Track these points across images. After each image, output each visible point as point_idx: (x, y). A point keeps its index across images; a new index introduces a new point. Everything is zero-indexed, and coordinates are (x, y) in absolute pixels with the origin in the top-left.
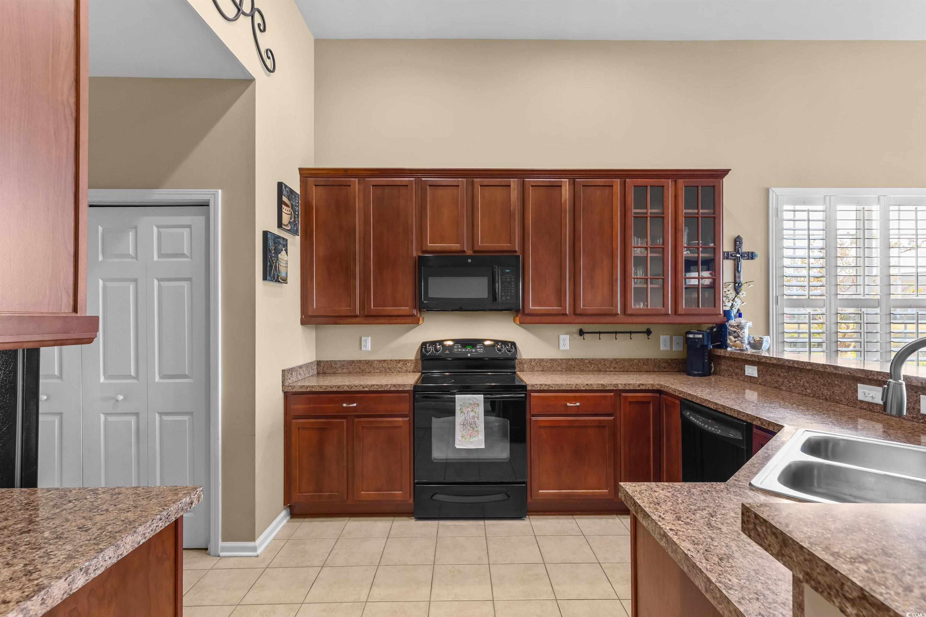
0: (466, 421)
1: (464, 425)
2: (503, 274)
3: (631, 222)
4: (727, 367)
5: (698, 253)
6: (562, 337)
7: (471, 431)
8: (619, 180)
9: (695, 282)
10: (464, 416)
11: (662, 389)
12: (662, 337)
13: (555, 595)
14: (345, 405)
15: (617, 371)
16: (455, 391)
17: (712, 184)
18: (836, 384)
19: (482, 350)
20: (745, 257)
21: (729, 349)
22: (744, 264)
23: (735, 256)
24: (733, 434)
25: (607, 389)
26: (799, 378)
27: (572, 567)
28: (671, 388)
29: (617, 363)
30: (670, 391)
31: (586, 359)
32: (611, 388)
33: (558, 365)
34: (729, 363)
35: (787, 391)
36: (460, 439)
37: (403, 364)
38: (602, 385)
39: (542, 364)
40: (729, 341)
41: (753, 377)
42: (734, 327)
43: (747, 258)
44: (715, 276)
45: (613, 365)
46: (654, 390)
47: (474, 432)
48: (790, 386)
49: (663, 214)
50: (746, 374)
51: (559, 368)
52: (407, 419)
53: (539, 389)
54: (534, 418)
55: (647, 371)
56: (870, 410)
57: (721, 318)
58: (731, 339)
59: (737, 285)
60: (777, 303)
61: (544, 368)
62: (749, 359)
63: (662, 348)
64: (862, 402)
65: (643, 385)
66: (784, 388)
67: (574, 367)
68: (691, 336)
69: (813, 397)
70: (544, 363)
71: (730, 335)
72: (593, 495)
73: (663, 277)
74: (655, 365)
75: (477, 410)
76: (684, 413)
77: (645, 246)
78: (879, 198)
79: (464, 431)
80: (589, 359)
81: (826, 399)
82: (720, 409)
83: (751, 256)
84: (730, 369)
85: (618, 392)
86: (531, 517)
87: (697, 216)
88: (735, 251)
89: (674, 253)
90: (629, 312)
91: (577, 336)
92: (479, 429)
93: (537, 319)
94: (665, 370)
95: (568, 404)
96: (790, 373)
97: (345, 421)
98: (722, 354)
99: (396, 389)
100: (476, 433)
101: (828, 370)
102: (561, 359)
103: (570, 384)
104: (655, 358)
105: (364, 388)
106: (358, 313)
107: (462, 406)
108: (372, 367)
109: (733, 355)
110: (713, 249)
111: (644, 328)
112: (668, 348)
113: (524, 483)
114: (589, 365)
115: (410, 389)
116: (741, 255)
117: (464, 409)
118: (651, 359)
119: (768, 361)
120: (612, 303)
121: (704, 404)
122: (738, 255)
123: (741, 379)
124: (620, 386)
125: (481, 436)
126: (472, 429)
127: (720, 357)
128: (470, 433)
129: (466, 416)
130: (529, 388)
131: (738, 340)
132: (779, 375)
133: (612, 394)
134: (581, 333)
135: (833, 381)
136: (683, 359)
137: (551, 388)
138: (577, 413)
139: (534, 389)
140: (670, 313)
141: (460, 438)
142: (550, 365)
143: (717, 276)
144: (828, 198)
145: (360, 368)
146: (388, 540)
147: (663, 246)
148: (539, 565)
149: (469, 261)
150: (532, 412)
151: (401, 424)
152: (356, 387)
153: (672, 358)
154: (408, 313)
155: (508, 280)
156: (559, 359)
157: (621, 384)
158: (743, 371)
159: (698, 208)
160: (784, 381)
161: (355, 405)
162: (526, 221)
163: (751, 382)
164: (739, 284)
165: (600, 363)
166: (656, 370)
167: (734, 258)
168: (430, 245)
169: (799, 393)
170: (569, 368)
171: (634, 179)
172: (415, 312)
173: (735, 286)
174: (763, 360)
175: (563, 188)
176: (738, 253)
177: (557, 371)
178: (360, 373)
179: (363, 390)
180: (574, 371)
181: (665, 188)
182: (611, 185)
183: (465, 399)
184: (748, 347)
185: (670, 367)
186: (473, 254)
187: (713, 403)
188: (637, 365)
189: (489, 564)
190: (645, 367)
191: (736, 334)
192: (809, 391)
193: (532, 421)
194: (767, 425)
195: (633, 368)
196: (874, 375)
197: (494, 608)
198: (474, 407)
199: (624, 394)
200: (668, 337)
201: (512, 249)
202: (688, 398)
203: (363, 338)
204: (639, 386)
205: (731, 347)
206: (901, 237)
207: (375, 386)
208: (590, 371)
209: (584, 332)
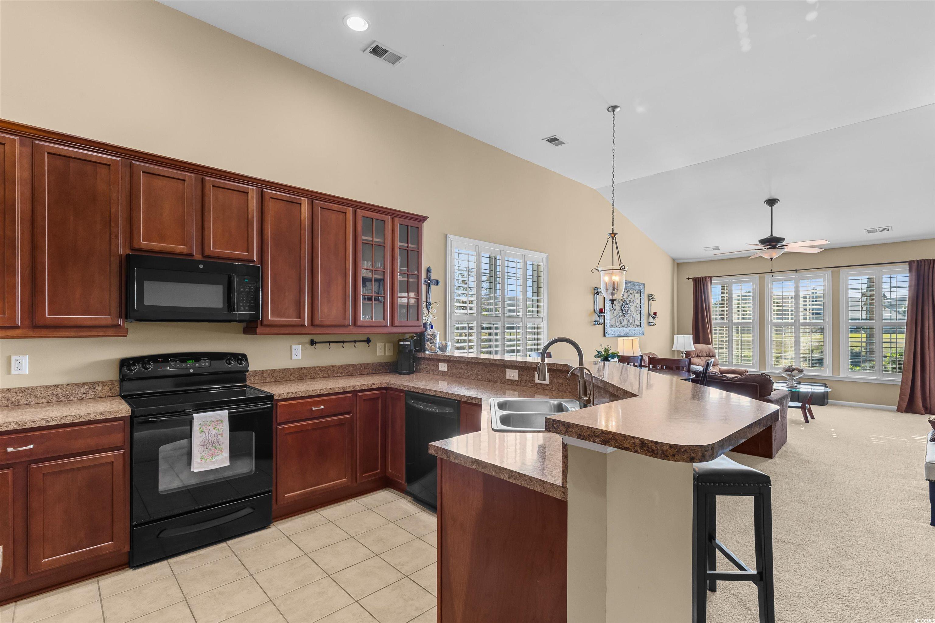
0: (207, 441)
1: (204, 445)
2: (241, 283)
3: (361, 247)
4: (425, 365)
5: (408, 278)
6: (294, 347)
7: (213, 451)
8: (351, 209)
9: (405, 301)
10: (204, 436)
11: (388, 386)
12: (378, 345)
13: (326, 573)
14: (10, 450)
15: (344, 376)
16: (191, 410)
17: (417, 226)
18: (495, 371)
19: (207, 364)
20: (433, 283)
21: (427, 352)
22: (432, 287)
23: (427, 282)
24: (447, 410)
25: (347, 390)
26: (474, 369)
27: (331, 548)
28: (397, 384)
29: (344, 369)
30: (396, 387)
31: (317, 367)
32: (350, 390)
33: (291, 375)
34: (427, 362)
35: (466, 378)
36: (200, 462)
37: (90, 388)
38: (343, 387)
39: (275, 375)
40: (427, 346)
41: (445, 371)
42: (430, 335)
43: (434, 284)
44: (418, 296)
45: (341, 371)
46: (383, 387)
47: (217, 451)
48: (468, 375)
49: (384, 243)
50: (440, 369)
51: (292, 378)
52: (121, 452)
53: (286, 397)
54: (280, 427)
55: (368, 374)
56: (512, 385)
57: (421, 329)
58: (428, 345)
59: (428, 304)
60: (451, 318)
61: (276, 379)
62: (442, 358)
63: (378, 354)
64: (508, 380)
65: (374, 384)
66: (464, 377)
67: (306, 376)
68: (402, 343)
69: (482, 381)
70: (277, 374)
71: (427, 341)
72: (334, 486)
73: (384, 296)
74: (373, 368)
75: (221, 427)
76: (409, 402)
77: (370, 268)
78: (501, 251)
79: (205, 452)
80: (319, 367)
81: (489, 381)
82: (438, 394)
83: (436, 283)
84: (428, 367)
85: (355, 393)
86: (275, 523)
87: (407, 249)
88: (427, 278)
89: (391, 276)
90: (359, 323)
91: (308, 346)
92: (223, 446)
93: (276, 330)
94: (380, 372)
95: (314, 408)
96: (468, 366)
97: (9, 471)
98: (423, 356)
99: (104, 418)
100: (219, 451)
101: (491, 362)
102: (294, 369)
103: (315, 390)
104: (373, 362)
105: (48, 421)
106: (18, 322)
107: (202, 425)
108: (32, 396)
109: (431, 356)
110: (417, 276)
111: (364, 338)
112: (382, 354)
113: (269, 492)
114: (319, 372)
115: (127, 415)
116: (430, 282)
117: (204, 428)
118: (370, 363)
119: (455, 359)
120: (345, 317)
121: (425, 393)
122: (429, 282)
123: (436, 373)
124: (357, 387)
125: (226, 454)
126: (214, 448)
127: (420, 359)
128: (211, 452)
129: (207, 435)
130: (276, 398)
131: (433, 345)
132: (462, 369)
133: (350, 395)
134: (313, 343)
135: (493, 369)
136: (393, 362)
137: (298, 396)
138: (322, 415)
139: (281, 398)
140: (388, 325)
141: (199, 460)
142: (282, 375)
143: (419, 296)
144: (477, 247)
145: (8, 400)
146: (103, 602)
147: (384, 270)
148: (301, 557)
149: (201, 266)
150: (278, 420)
151: (112, 460)
152: (33, 422)
153: (386, 361)
154: (110, 322)
155: (247, 290)
156: (291, 369)
157: (358, 385)
158: (437, 368)
159: (408, 243)
160: (464, 372)
161: (31, 447)
162: (265, 232)
163: (443, 375)
164: (429, 304)
165: (330, 369)
166: (374, 372)
167: (427, 283)
168: (144, 243)
169: (474, 379)
170: (301, 376)
171: (363, 211)
172: (120, 322)
173: (427, 304)
174: (452, 359)
175: (302, 206)
176: (429, 280)
177: (290, 380)
178: (8, 406)
179: (47, 424)
180: (306, 379)
181: (386, 222)
182: (344, 211)
183: (206, 417)
184: (438, 350)
185: (384, 369)
186: (202, 259)
187: (433, 390)
188: (360, 369)
189: (251, 575)
190: (366, 370)
191: (431, 341)
192: (480, 377)
193: (278, 430)
194: (471, 400)
195: (356, 372)
196: (515, 363)
197: (275, 605)
198: (217, 424)
199: (360, 394)
200: (382, 344)
201: (250, 258)
202: (412, 390)
203: (14, 358)
204: (371, 386)
205: (428, 351)
206: (509, 277)
207: (69, 418)
208: (320, 378)
209: (315, 342)
